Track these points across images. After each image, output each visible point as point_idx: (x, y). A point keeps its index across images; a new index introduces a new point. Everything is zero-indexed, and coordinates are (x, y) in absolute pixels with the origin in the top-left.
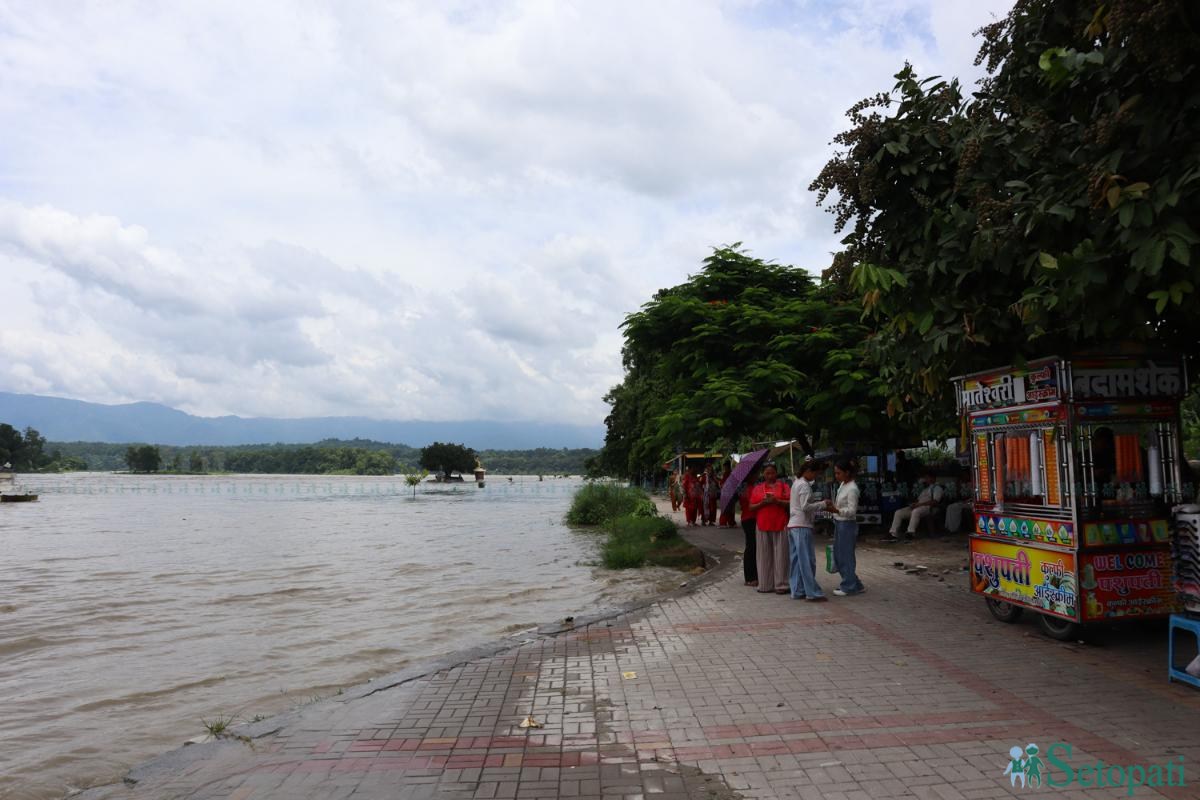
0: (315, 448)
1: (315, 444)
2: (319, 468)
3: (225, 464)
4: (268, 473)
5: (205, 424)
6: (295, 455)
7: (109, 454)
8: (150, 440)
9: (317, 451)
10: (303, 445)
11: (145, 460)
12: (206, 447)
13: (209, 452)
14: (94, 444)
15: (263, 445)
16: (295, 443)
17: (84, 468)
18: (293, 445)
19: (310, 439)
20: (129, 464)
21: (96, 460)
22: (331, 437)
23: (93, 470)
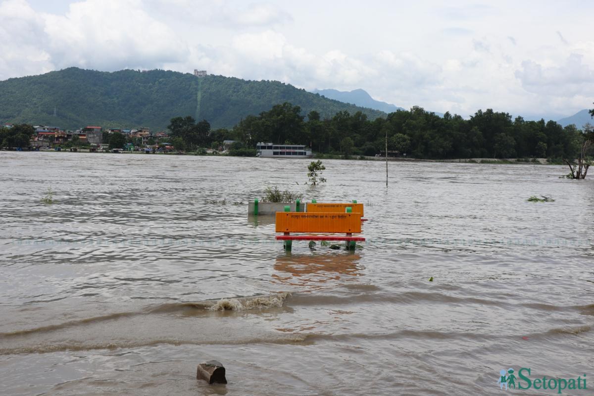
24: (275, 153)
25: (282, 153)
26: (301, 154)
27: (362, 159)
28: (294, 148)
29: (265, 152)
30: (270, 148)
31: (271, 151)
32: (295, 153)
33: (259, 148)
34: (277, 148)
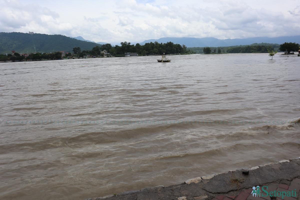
0: (250, 46)
1: (250, 45)
2: (251, 51)
3: (227, 51)
4: (238, 53)
5: (222, 41)
6: (244, 48)
7: (200, 50)
8: (209, 46)
9: (251, 47)
10: (247, 45)
11: (207, 51)
12: (222, 47)
13: (223, 48)
14: (198, 48)
15: (236, 46)
16: (245, 45)
17: (195, 53)
18: (244, 46)
19: (249, 44)
20: (204, 52)
21: (198, 51)
22: (255, 43)
23: (197, 54)
24: (130, 55)
25: (132, 55)
26: (136, 55)
27: (148, 56)
28: (135, 54)
29: (128, 55)
30: (129, 54)
31: (129, 55)
32: (135, 55)
33: (125, 54)
34: (130, 54)
